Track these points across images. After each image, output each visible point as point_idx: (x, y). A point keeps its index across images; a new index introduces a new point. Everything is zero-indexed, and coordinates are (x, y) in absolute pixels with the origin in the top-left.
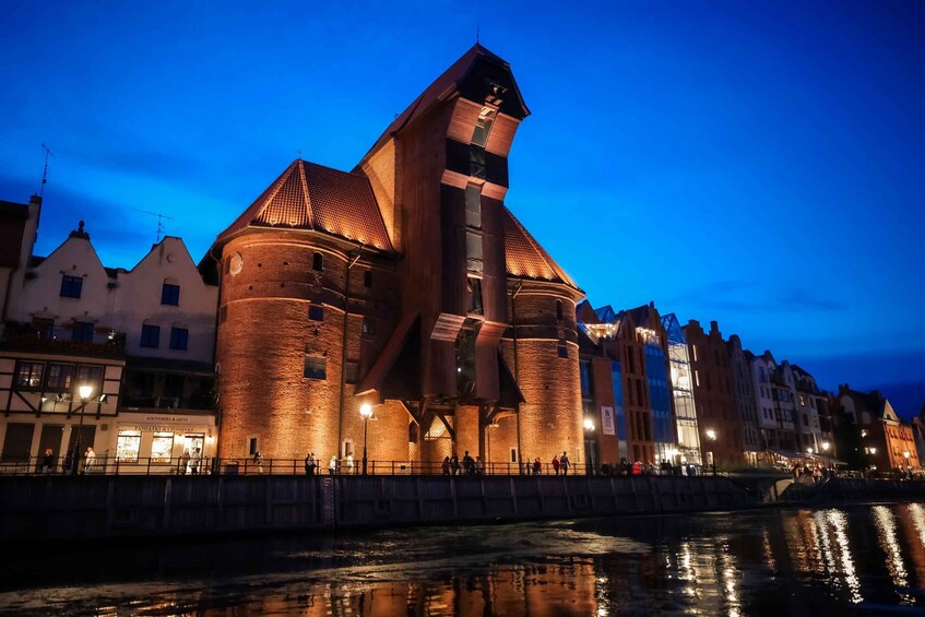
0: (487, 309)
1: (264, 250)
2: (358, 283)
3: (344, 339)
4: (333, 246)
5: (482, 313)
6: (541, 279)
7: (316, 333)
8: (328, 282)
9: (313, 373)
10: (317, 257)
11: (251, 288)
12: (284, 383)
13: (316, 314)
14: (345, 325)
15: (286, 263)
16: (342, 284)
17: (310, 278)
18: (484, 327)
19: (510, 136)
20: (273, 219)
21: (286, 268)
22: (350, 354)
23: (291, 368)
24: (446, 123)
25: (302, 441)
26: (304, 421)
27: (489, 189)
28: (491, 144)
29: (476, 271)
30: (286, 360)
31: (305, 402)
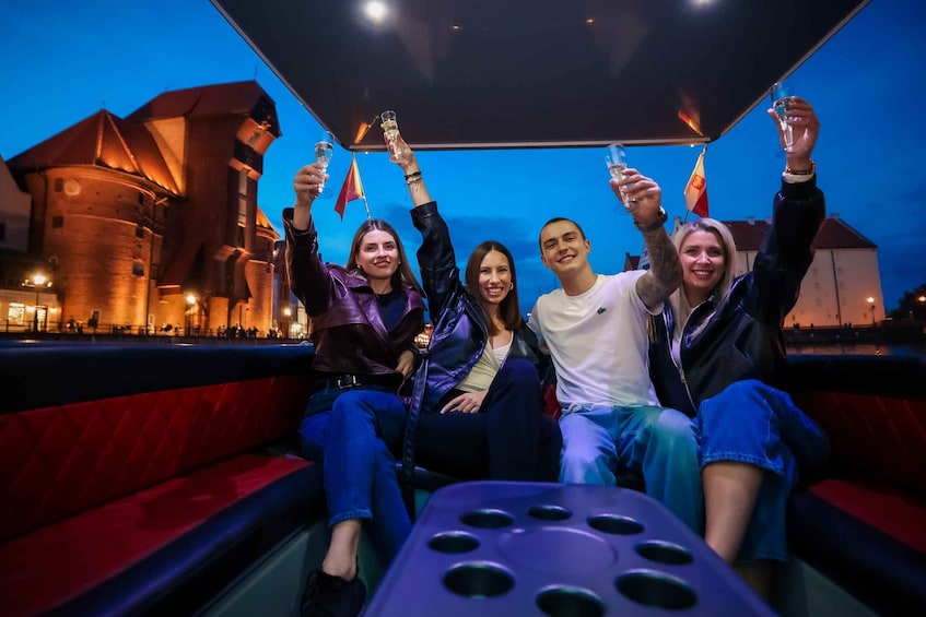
0: (246, 244)
1: (101, 183)
2: (160, 213)
3: (152, 250)
4: (149, 188)
5: (243, 247)
6: (262, 226)
7: (140, 246)
8: (146, 213)
9: (138, 272)
10: (141, 195)
11: (90, 208)
12: (119, 277)
13: (140, 233)
14: (153, 241)
15: (120, 196)
16: (152, 214)
17: (137, 209)
18: (243, 255)
19: (267, 145)
20: (112, 163)
21: (120, 200)
22: (154, 261)
23: (124, 267)
24: (236, 130)
25: (131, 315)
26: (132, 302)
27: (253, 173)
28: (256, 146)
29: (242, 222)
30: (121, 262)
31: (133, 290)
